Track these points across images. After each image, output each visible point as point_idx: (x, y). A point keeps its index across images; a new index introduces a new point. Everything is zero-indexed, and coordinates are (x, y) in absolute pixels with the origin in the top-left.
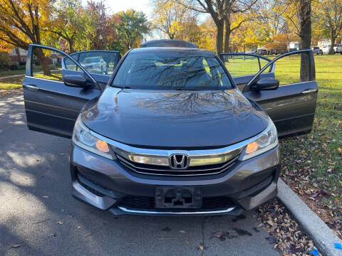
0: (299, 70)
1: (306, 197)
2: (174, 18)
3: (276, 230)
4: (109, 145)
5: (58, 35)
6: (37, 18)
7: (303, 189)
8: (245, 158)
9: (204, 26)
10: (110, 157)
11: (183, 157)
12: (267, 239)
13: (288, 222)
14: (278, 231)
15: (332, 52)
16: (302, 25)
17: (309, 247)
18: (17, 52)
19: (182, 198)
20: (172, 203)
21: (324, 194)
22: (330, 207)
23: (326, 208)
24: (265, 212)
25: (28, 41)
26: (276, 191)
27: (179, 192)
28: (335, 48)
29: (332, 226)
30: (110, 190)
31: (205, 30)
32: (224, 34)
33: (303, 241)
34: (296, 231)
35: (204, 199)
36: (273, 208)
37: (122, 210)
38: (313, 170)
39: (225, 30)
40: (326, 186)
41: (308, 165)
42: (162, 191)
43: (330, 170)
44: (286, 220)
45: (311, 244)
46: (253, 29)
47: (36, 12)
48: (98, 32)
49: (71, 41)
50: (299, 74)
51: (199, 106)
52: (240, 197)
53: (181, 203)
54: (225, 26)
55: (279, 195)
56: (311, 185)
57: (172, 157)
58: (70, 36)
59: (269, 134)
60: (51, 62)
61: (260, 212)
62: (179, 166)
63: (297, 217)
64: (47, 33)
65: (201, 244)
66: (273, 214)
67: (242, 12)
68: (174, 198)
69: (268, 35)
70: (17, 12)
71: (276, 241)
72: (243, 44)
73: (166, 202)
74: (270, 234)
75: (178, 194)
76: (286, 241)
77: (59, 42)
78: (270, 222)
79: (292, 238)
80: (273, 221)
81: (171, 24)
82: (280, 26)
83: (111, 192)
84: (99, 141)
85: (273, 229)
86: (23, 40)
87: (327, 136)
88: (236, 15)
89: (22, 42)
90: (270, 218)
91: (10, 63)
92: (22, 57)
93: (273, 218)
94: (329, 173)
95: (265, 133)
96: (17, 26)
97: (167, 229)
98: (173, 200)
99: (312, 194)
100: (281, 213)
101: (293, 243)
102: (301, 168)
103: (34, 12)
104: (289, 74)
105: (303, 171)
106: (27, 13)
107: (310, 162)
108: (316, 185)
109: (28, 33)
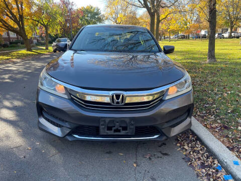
0: (208, 48)
1: (212, 129)
2: (120, 12)
3: (190, 152)
4: (65, 87)
5: (37, 23)
6: (22, 10)
7: (210, 124)
8: (167, 98)
9: (141, 18)
10: (66, 97)
11: (121, 96)
12: (183, 159)
13: (199, 147)
14: (191, 153)
15: (230, 37)
16: (210, 14)
17: (214, 164)
18: (8, 34)
19: (120, 127)
20: (113, 131)
21: (226, 128)
22: (230, 136)
23: (227, 137)
24: (182, 141)
25: (16, 26)
26: (190, 124)
27: (117, 122)
28: (233, 34)
29: (232, 149)
30: (66, 122)
31: (142, 21)
32: (156, 23)
33: (210, 160)
34: (204, 153)
35: (137, 128)
36: (188, 137)
37: (75, 137)
38: (217, 111)
39: (156, 21)
40: (227, 122)
41: (214, 108)
42: (105, 121)
43: (229, 111)
44: (197, 146)
45: (216, 162)
46: (176, 20)
47: (22, 5)
48: (66, 21)
49: (46, 27)
50: (207, 50)
51: (138, 64)
52: (163, 127)
53: (119, 131)
54: (156, 17)
55: (192, 128)
56: (215, 121)
57: (113, 96)
58: (46, 23)
59: (186, 82)
60: (32, 42)
61: (179, 140)
62: (118, 103)
63: (206, 143)
64: (30, 21)
65: (135, 163)
66: (188, 141)
67: (168, 7)
68: (114, 127)
69: (186, 25)
70: (7, 5)
71: (190, 160)
72: (169, 30)
73: (108, 130)
74: (186, 155)
75: (117, 124)
76: (197, 160)
77: (38, 28)
78: (186, 147)
79: (202, 158)
80: (188, 146)
81: (119, 16)
82: (195, 18)
83: (67, 123)
84: (58, 86)
85: (188, 152)
86: (12, 26)
87: (227, 89)
88: (164, 9)
89: (11, 27)
90: (186, 144)
91: (3, 43)
92: (12, 38)
93: (188, 144)
94: (229, 113)
95: (182, 80)
96: (7, 15)
97: (110, 153)
98: (113, 129)
99: (217, 127)
100: (194, 141)
101: (203, 161)
102: (209, 110)
103: (20, 6)
104: (201, 50)
105: (210, 112)
106: (15, 6)
107: (215, 106)
108: (219, 121)
109: (15, 21)
